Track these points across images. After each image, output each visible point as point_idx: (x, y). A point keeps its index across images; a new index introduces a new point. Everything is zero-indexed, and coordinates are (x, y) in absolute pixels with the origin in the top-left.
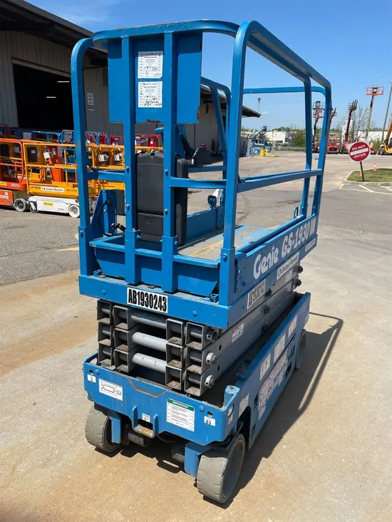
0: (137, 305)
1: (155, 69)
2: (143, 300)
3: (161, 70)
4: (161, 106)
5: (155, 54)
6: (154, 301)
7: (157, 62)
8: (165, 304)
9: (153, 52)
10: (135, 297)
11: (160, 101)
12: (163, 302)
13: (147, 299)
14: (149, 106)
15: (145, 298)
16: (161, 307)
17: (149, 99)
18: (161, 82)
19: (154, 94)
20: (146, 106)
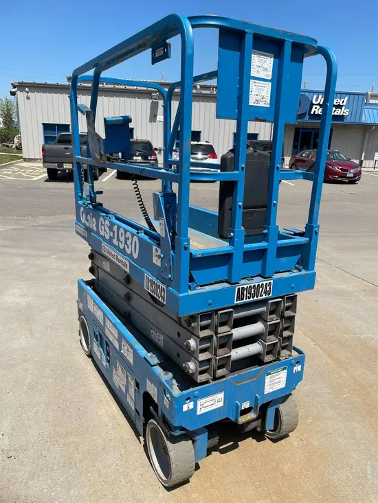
0: (245, 300)
1: (266, 70)
2: (250, 293)
3: (271, 72)
4: (269, 106)
5: (266, 56)
6: (261, 289)
7: (267, 63)
8: (270, 288)
9: (265, 54)
10: (243, 294)
11: (268, 101)
12: (268, 288)
13: (254, 291)
14: (258, 105)
15: (253, 290)
16: (265, 293)
17: (258, 98)
18: (270, 83)
19: (263, 94)
20: (255, 105)
